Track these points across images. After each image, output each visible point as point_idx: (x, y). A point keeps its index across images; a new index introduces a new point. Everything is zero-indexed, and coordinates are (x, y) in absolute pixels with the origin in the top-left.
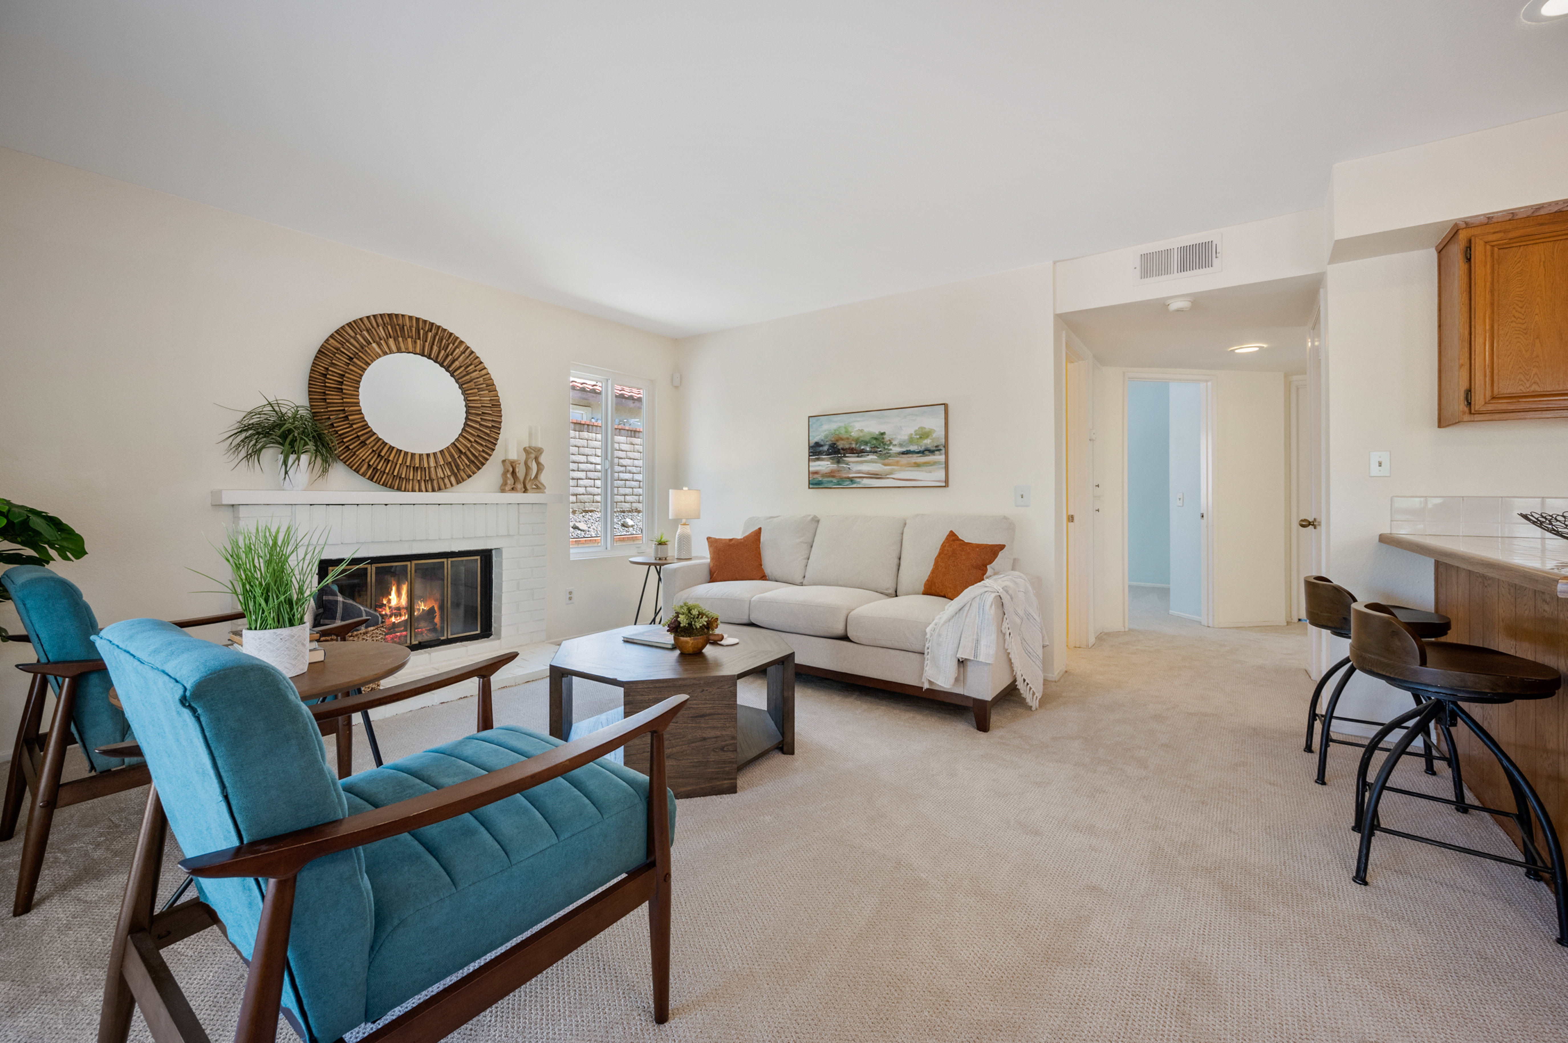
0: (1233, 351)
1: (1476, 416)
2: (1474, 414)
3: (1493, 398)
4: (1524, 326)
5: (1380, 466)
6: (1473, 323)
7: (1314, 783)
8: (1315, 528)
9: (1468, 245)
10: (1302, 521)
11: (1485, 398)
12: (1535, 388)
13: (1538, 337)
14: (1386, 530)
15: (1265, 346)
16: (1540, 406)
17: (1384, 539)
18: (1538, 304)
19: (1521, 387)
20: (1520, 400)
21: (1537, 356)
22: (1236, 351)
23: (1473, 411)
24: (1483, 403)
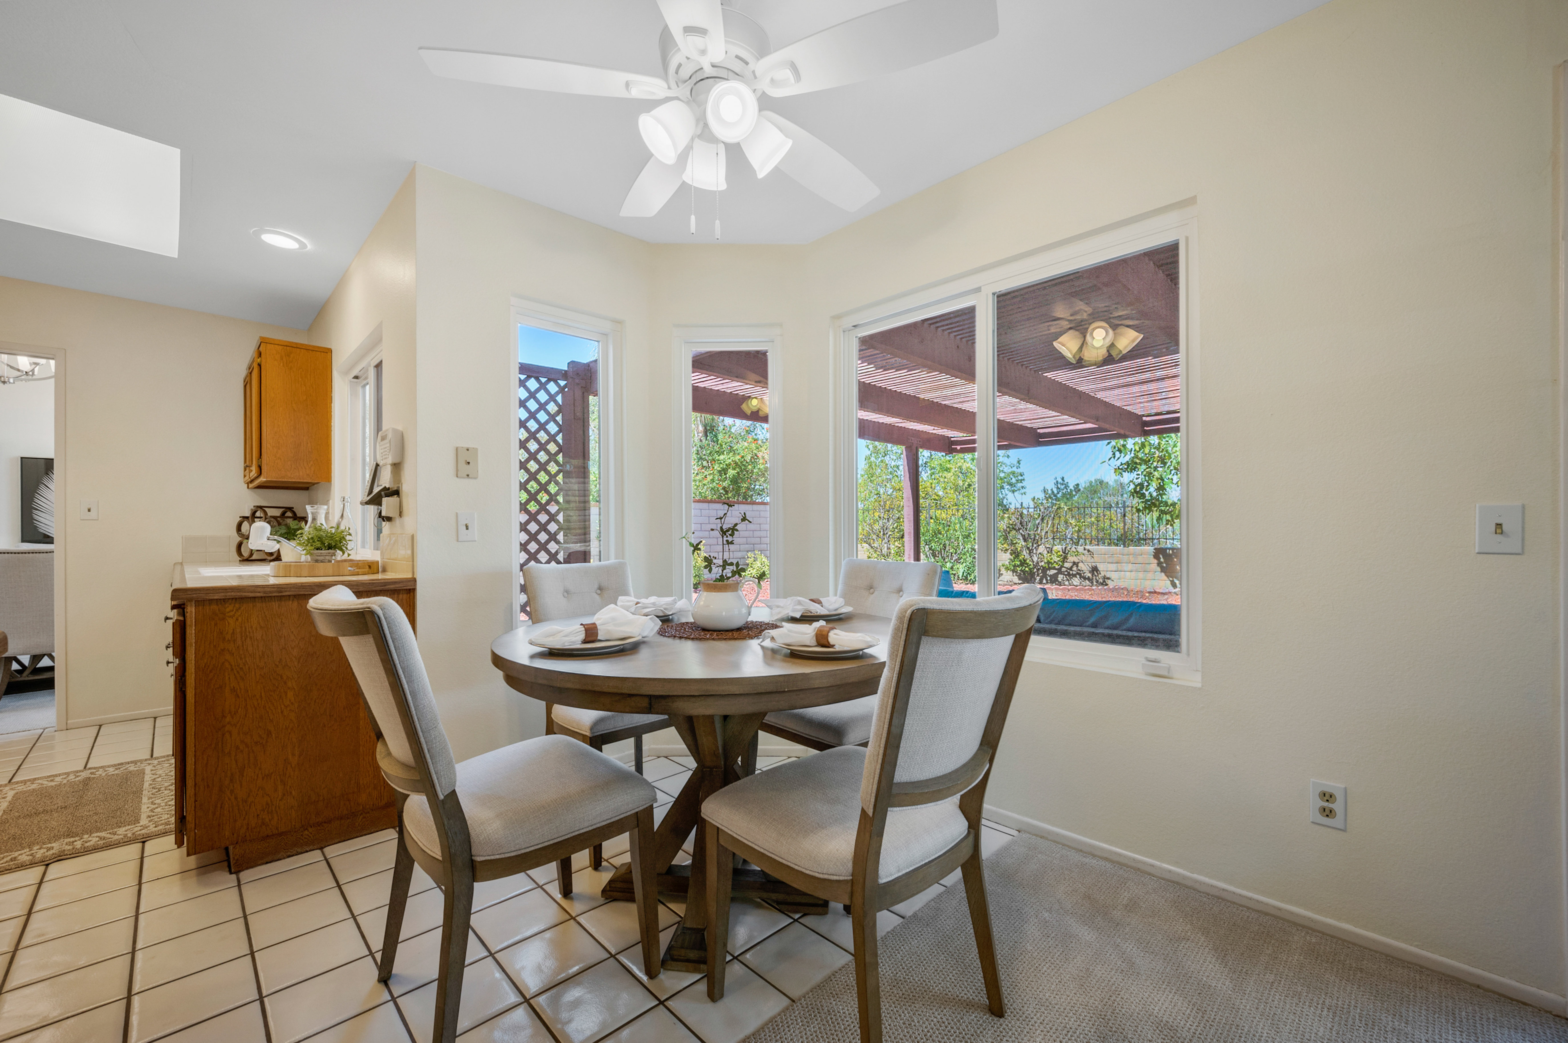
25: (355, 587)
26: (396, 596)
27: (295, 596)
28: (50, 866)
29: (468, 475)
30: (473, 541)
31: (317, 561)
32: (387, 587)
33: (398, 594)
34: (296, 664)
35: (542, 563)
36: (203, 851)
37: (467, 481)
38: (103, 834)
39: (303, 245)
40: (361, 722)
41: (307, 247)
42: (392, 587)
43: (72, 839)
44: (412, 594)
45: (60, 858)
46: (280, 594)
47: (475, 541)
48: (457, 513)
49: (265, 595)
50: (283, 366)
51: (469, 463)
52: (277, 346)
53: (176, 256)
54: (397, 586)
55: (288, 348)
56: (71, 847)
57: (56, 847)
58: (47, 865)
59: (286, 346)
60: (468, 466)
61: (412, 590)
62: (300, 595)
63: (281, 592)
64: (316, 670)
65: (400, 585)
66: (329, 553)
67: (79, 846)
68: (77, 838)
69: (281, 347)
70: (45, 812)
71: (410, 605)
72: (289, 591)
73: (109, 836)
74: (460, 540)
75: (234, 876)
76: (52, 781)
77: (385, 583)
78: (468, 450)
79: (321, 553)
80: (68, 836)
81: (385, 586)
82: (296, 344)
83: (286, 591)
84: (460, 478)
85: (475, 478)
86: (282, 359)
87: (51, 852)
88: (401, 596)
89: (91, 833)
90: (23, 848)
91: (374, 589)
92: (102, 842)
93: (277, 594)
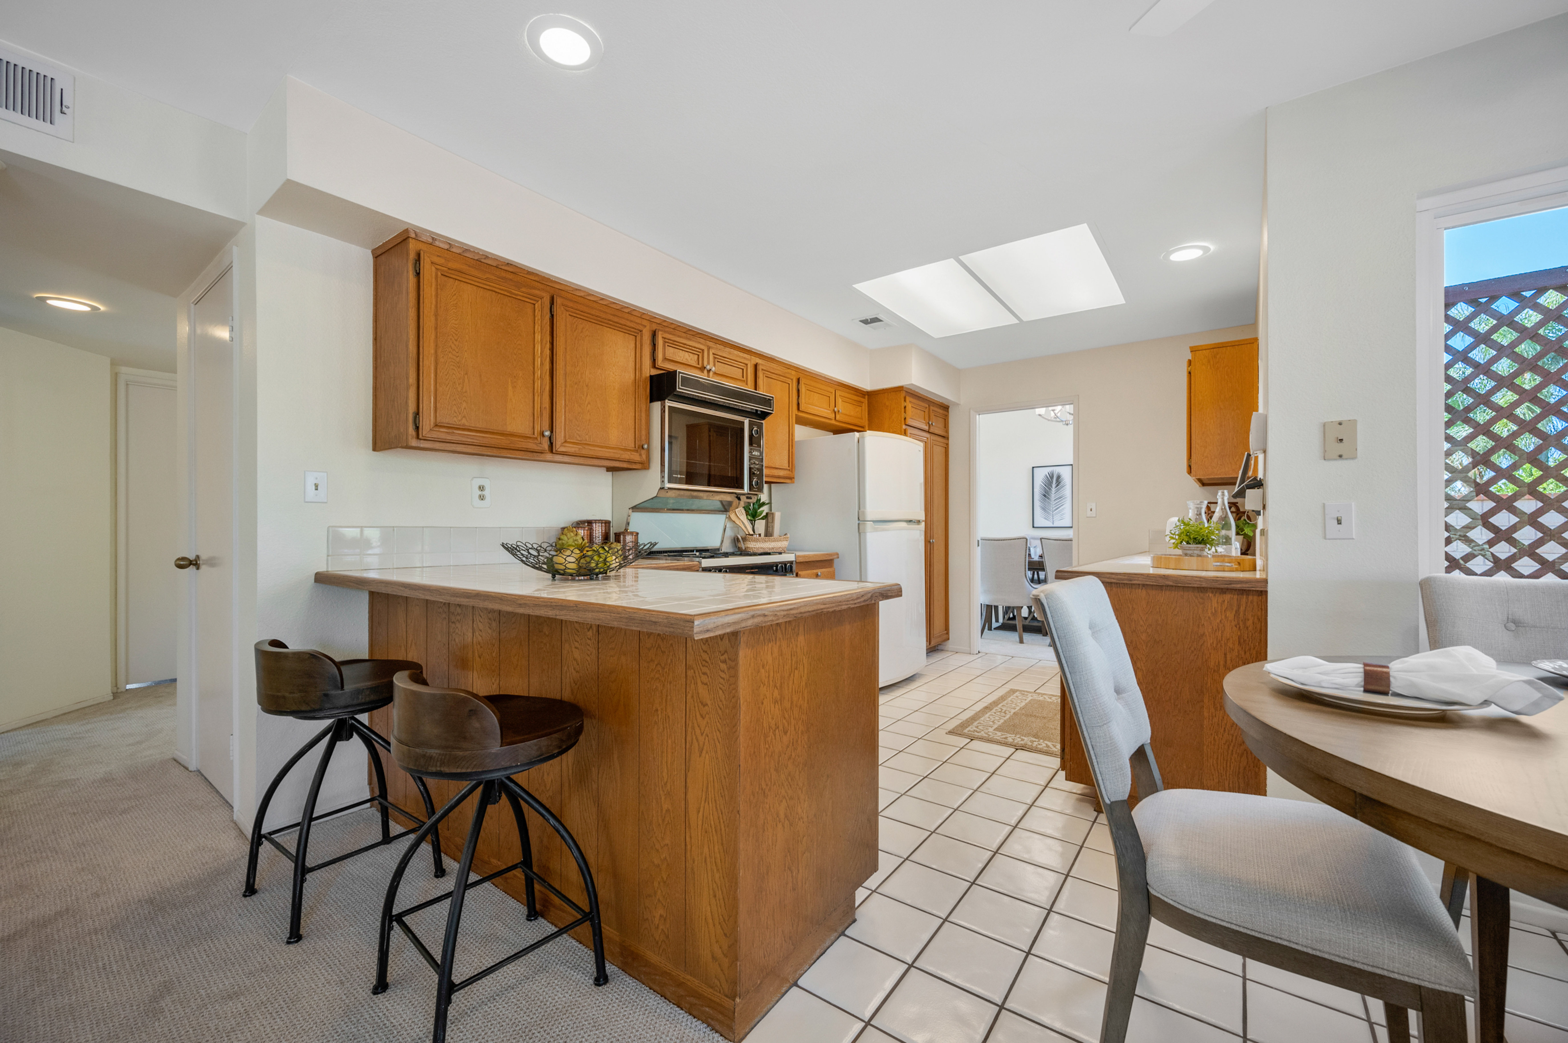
0: (44, 299)
1: (422, 441)
2: (421, 439)
3: (436, 425)
4: (458, 360)
5: (317, 489)
6: (421, 343)
7: (285, 947)
8: (198, 569)
9: (417, 258)
10: (178, 559)
11: (430, 425)
12: (464, 421)
13: (466, 374)
14: (322, 568)
15: (102, 308)
16: (469, 440)
17: (321, 579)
18: (466, 341)
19: (455, 419)
20: (455, 431)
21: (466, 392)
22: (49, 302)
23: (420, 436)
24: (429, 430)
25: (1198, 583)
26: (1245, 597)
27: (1144, 585)
28: (1018, 751)
29: (1340, 456)
30: (1350, 539)
31: (1186, 555)
32: (1233, 586)
33: (1248, 595)
34: (1144, 648)
35: (1476, 574)
36: (1089, 785)
37: (1340, 463)
38: (1049, 744)
39: (1206, 249)
40: (1205, 721)
41: (1210, 249)
42: (1238, 586)
43: (1034, 739)
44: (1264, 596)
45: (1023, 748)
46: (1130, 582)
47: (1353, 539)
48: (1324, 504)
49: (1118, 582)
50: (1211, 368)
51: (1341, 440)
52: (1204, 351)
53: (1124, 302)
54: (1244, 585)
55: (1215, 350)
56: (1030, 744)
57: (1027, 740)
58: (1017, 749)
59: (1213, 348)
60: (1341, 444)
61: (1263, 593)
62: (1147, 585)
63: (1131, 581)
64: (1162, 658)
65: (1247, 585)
66: (1197, 548)
67: (1034, 745)
68: (1037, 740)
69: (1208, 351)
70: (1035, 716)
71: (1261, 609)
72: (1138, 580)
73: (1051, 746)
74: (1327, 537)
75: (1096, 813)
76: (1051, 698)
77: (1231, 581)
78: (1340, 424)
79: (1189, 547)
80: (1034, 736)
81: (1230, 584)
82: (1222, 343)
83: (1135, 580)
84: (1329, 460)
85: (1354, 458)
86: (1209, 362)
87: (1022, 742)
88: (1250, 597)
89: (1045, 739)
90: (1014, 733)
91: (1218, 586)
92: (1045, 748)
93: (1128, 582)
